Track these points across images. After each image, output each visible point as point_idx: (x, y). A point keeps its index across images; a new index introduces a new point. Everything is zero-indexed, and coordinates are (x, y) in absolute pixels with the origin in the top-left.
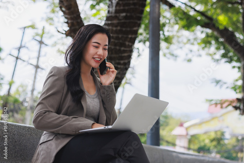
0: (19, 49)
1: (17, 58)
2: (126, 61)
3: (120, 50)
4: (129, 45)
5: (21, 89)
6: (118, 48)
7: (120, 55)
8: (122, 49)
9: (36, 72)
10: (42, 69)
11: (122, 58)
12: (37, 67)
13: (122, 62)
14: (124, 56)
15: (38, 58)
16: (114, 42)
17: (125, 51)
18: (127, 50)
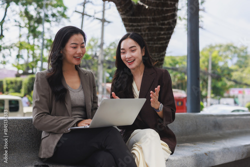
0: (84, 4)
1: (83, 14)
2: (171, 21)
3: (162, 10)
4: (171, 4)
5: (92, 43)
6: (160, 8)
7: (163, 15)
8: (165, 8)
9: (103, 25)
10: (109, 22)
11: (165, 18)
12: (103, 21)
13: (166, 22)
14: (168, 16)
15: (103, 12)
16: (156, 3)
17: (168, 11)
18: (170, 10)
